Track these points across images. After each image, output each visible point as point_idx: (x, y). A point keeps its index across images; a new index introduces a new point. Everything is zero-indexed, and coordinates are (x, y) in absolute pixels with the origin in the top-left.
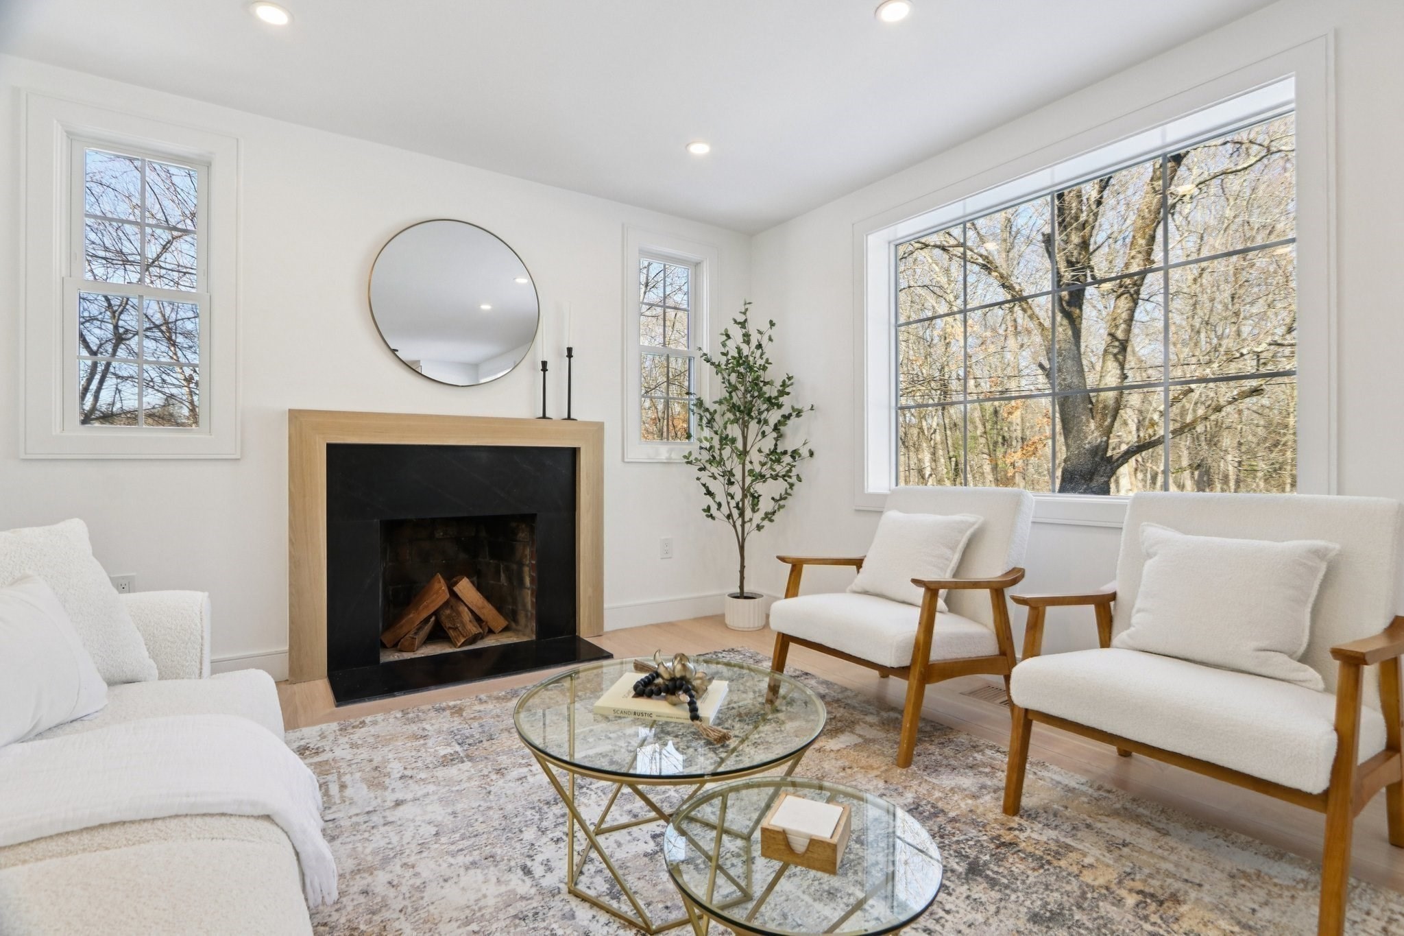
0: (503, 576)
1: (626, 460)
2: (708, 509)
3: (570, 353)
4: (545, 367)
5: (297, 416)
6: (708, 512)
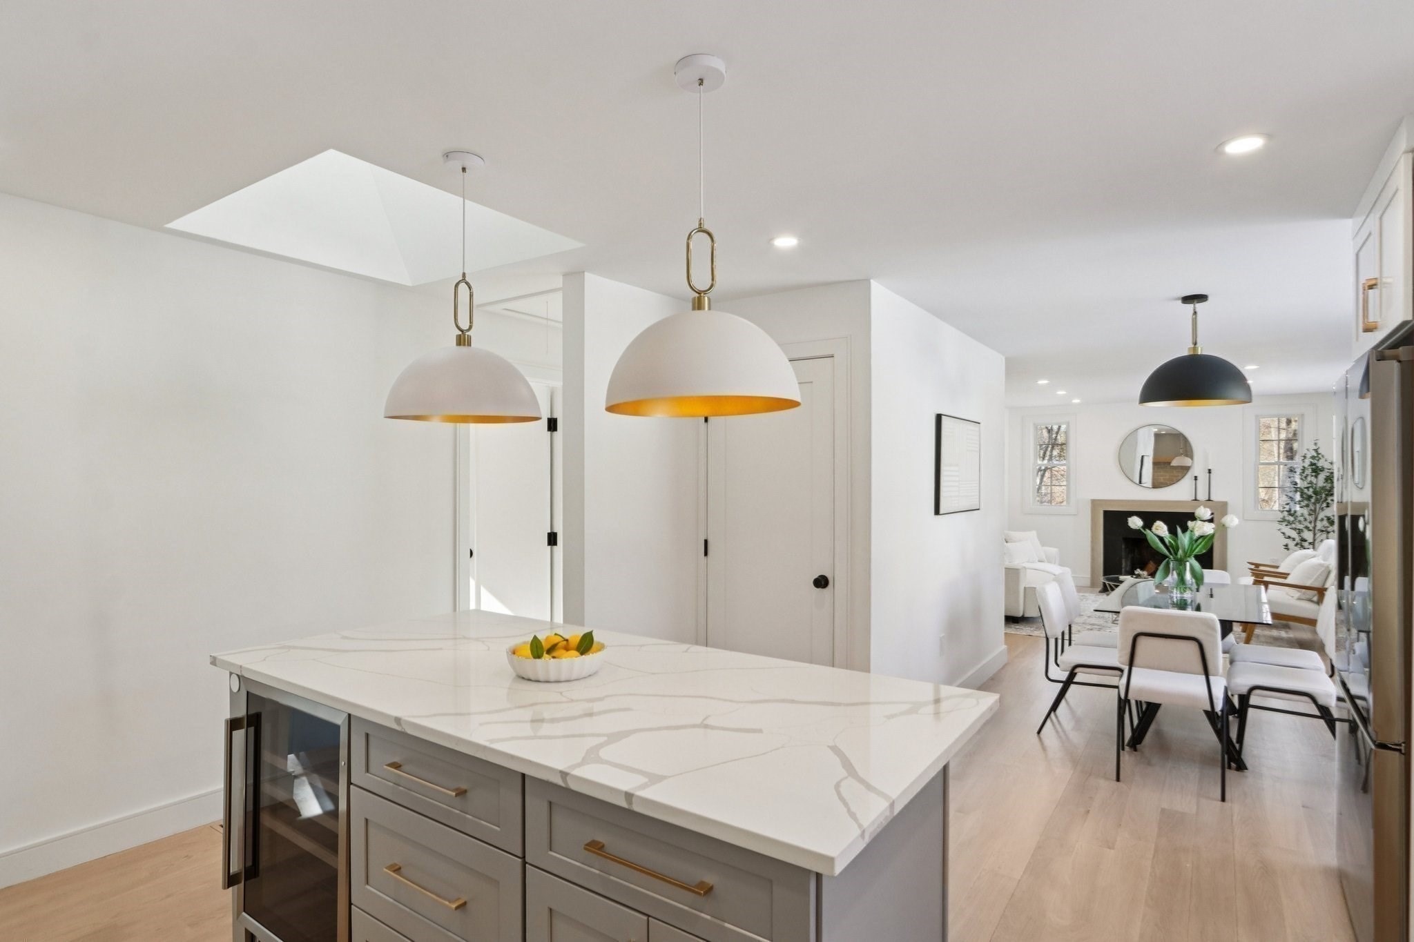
1: (1245, 518)
2: (1286, 545)
3: (1210, 471)
4: (1196, 478)
5: (1093, 502)
6: (1286, 547)
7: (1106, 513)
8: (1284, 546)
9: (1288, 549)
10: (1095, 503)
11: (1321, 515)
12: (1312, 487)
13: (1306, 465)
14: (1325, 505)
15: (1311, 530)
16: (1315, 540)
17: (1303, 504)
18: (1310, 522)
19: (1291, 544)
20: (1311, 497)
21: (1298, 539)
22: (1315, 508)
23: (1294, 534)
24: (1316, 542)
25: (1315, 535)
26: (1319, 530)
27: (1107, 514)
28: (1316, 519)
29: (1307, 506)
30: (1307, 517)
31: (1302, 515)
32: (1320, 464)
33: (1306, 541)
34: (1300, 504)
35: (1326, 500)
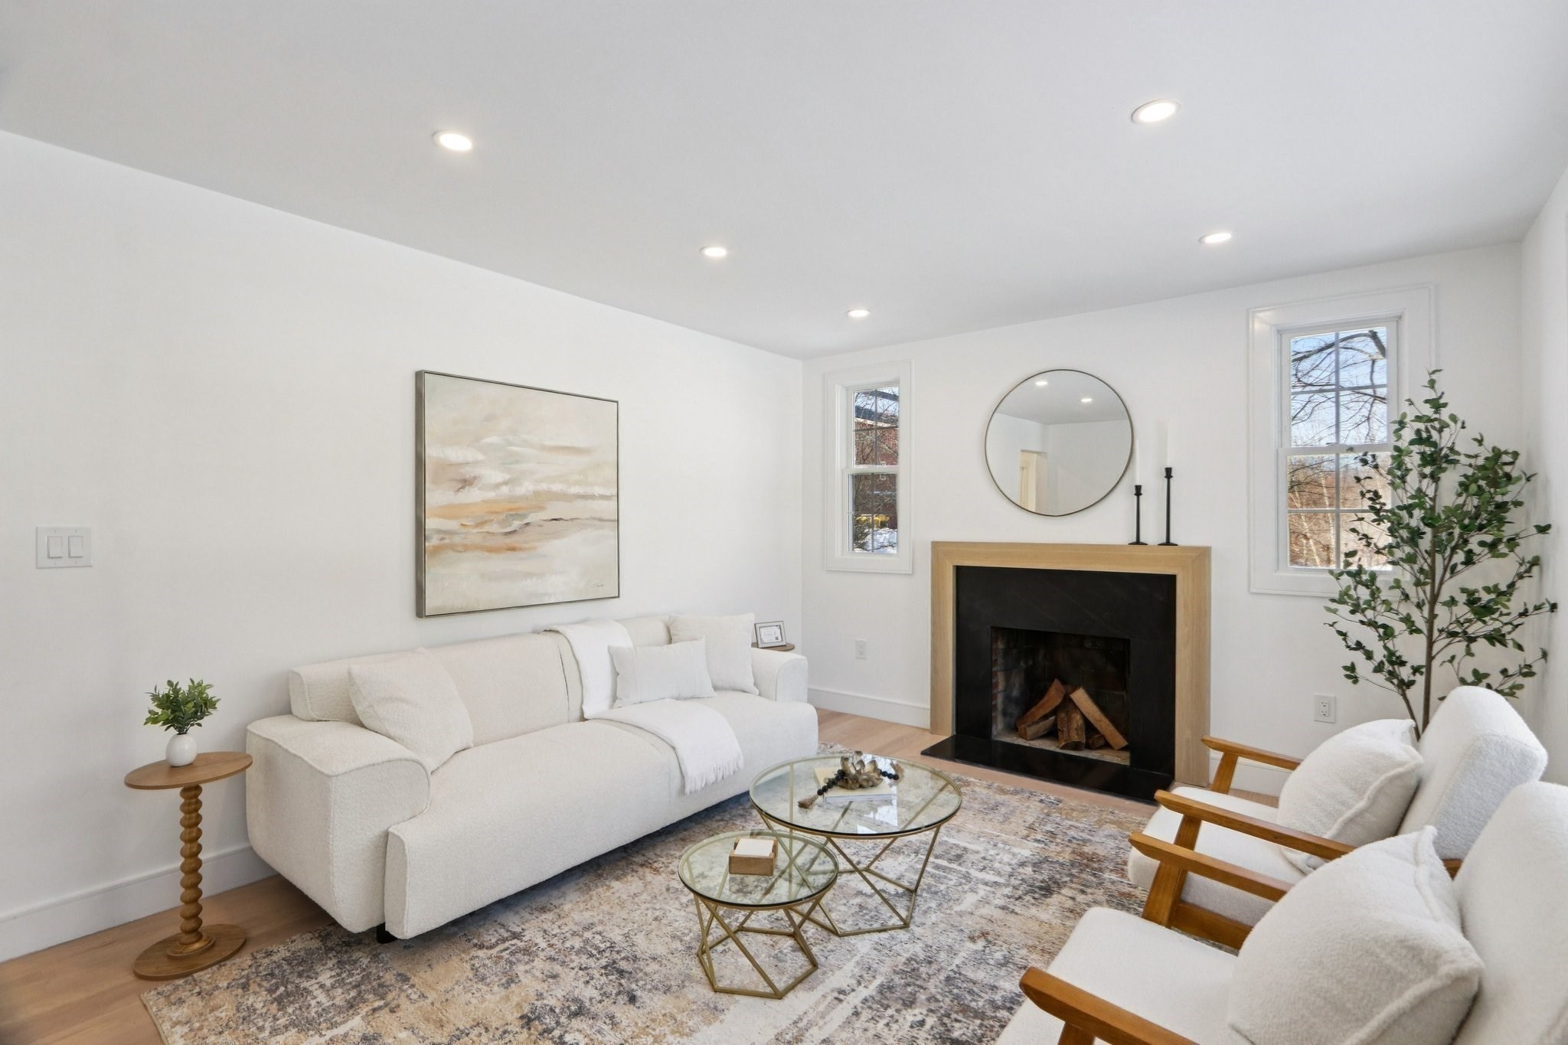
1: (1253, 590)
2: (1352, 668)
3: (1169, 473)
4: (1138, 491)
5: (936, 546)
6: (1351, 671)
7: (959, 571)
8: (1346, 668)
9: (1355, 680)
10: (939, 549)
11: (1450, 588)
12: (1421, 506)
13: (1403, 444)
14: (1460, 557)
15: (1418, 631)
16: (1430, 658)
17: (1399, 554)
18: (1419, 606)
19: (1364, 668)
20: (1420, 534)
21: (1379, 654)
22: (1432, 567)
23: (1370, 638)
24: (1435, 663)
25: (1431, 643)
26: (1441, 631)
27: (962, 574)
28: (1434, 599)
29: (1411, 559)
30: (1411, 590)
31: (1397, 585)
32: (1445, 440)
33: (1403, 663)
34: (1391, 554)
35: (1466, 542)
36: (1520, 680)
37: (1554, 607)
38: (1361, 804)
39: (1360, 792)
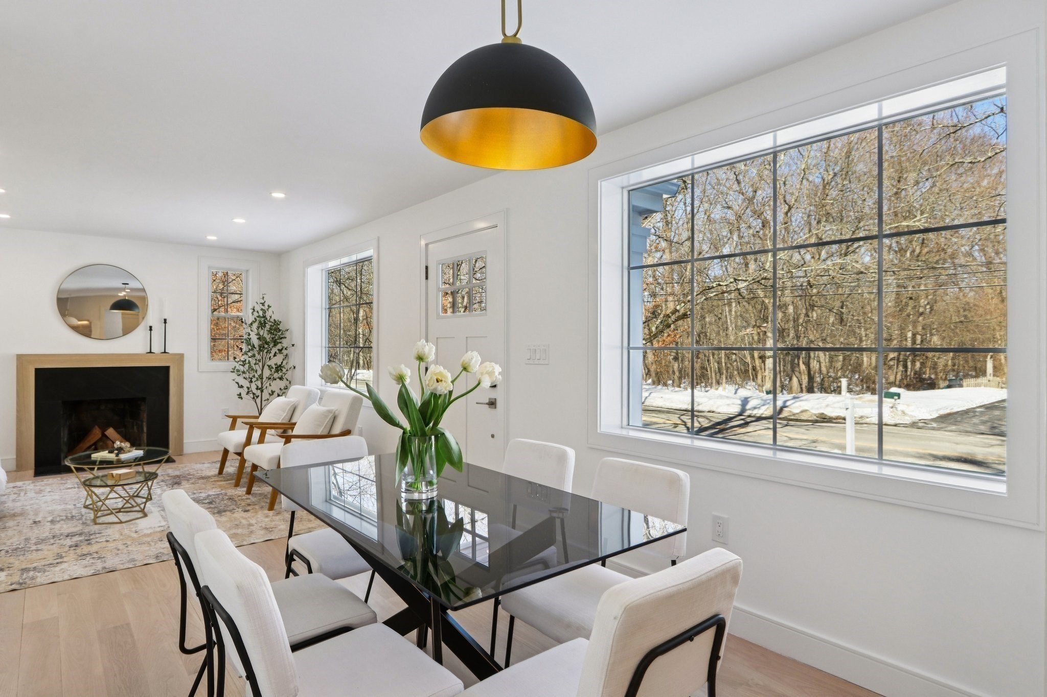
0: (135, 427)
1: (200, 370)
2: (240, 394)
3: (165, 321)
4: (151, 328)
6: (240, 396)
7: (38, 372)
8: (238, 395)
9: (242, 398)
10: (20, 359)
16: (262, 388)
18: (256, 371)
24: (264, 389)
25: (262, 383)
27: (41, 373)
30: (254, 366)
34: (247, 354)
36: (284, 391)
37: (295, 367)
38: (285, 414)
39: (284, 411)
